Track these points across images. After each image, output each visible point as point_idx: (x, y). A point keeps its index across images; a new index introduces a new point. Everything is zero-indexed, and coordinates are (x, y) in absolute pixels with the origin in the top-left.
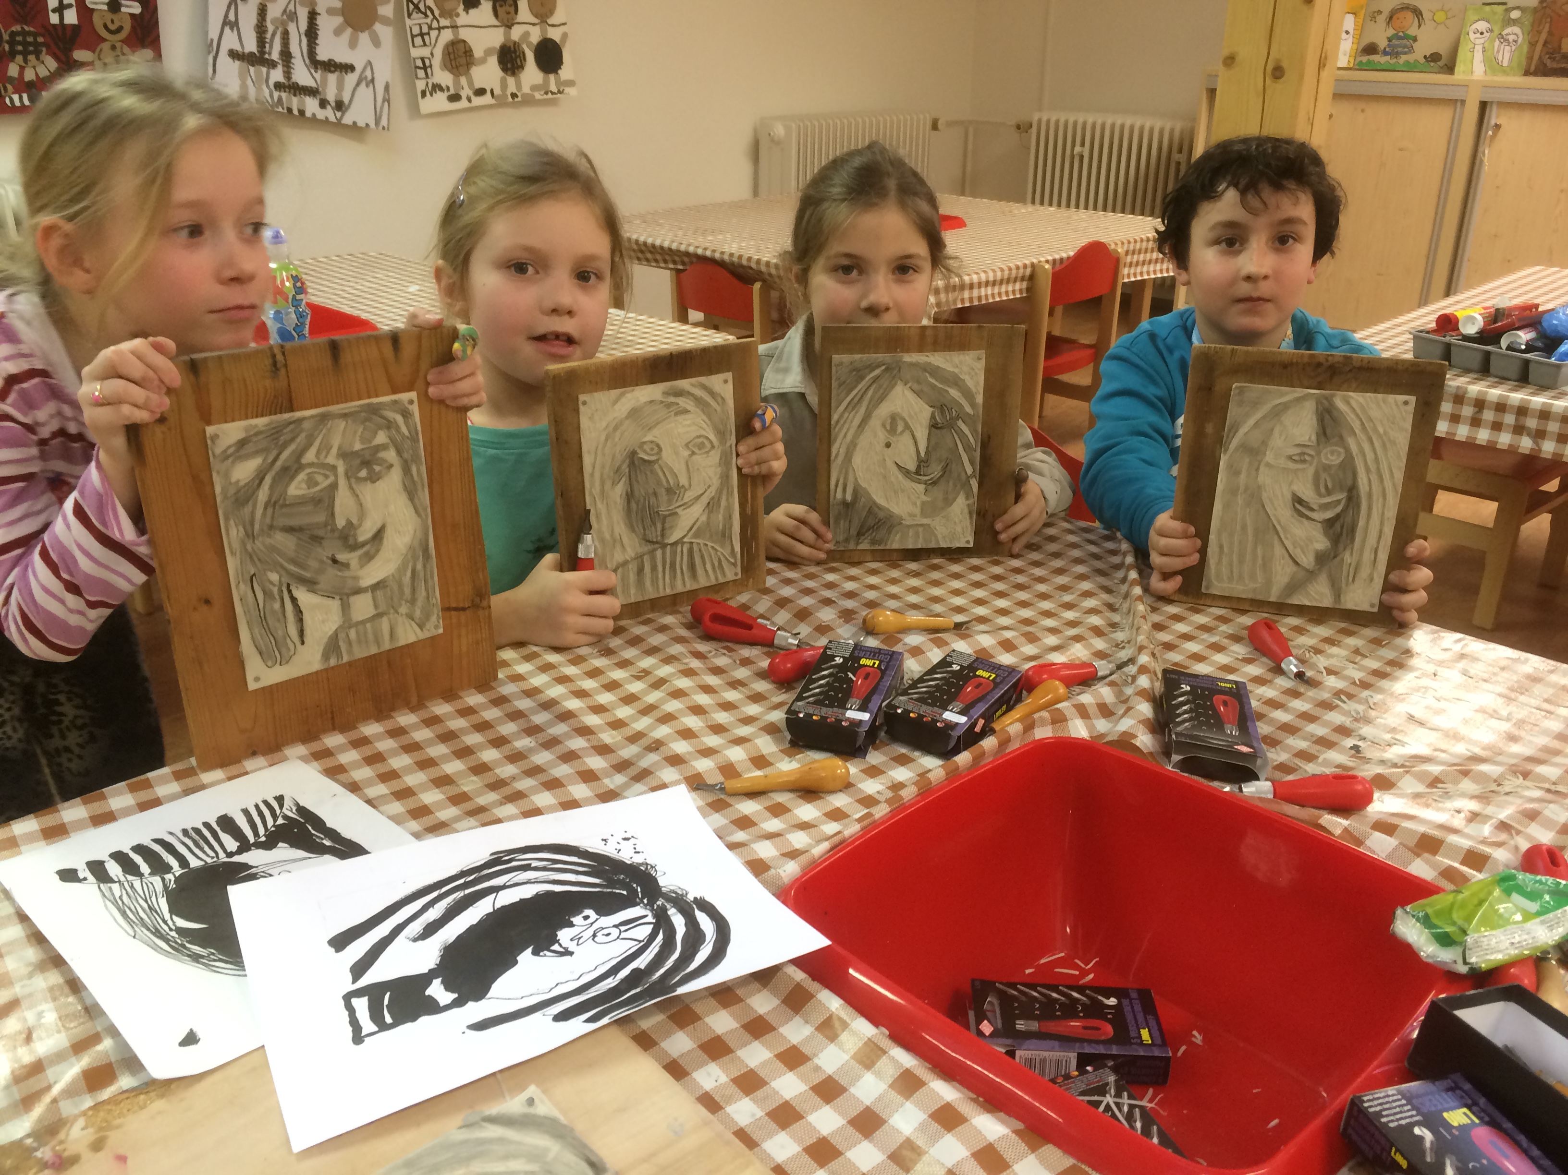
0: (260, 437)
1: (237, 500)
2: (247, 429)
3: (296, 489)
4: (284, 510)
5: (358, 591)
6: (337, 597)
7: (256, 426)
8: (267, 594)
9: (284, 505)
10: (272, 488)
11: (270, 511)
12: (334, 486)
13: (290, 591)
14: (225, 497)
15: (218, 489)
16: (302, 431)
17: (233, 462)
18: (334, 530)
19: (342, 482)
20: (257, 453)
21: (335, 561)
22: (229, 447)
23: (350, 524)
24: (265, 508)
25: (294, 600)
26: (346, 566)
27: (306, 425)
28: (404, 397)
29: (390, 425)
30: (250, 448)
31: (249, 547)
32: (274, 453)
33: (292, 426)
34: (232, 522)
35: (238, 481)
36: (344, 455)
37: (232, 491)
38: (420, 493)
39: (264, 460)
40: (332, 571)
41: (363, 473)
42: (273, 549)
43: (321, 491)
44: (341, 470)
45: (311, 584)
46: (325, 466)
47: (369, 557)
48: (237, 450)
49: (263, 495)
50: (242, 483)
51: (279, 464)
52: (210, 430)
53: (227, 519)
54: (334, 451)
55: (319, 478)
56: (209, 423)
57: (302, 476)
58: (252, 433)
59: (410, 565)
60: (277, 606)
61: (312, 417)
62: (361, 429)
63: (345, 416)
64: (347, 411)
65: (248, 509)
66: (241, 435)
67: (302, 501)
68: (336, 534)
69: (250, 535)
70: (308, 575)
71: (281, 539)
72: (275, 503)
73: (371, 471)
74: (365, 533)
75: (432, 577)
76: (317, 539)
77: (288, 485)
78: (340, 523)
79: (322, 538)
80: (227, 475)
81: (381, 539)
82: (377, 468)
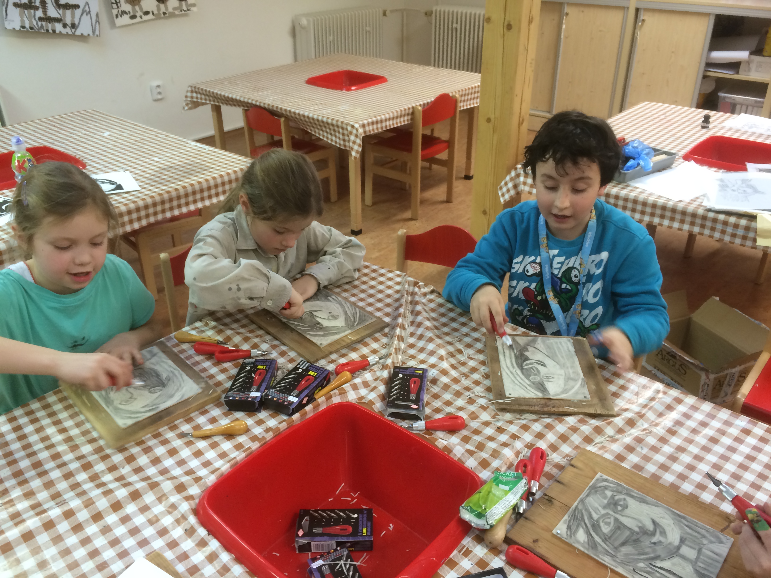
0: (572, 521)
1: (592, 548)
2: (565, 522)
3: (606, 529)
4: (612, 539)
5: (678, 548)
6: (674, 555)
7: (566, 520)
8: (648, 573)
9: (610, 538)
10: (597, 535)
11: (607, 543)
12: (616, 520)
13: (654, 566)
14: (588, 550)
15: (582, 549)
16: (581, 510)
17: (574, 535)
18: (638, 533)
19: (617, 516)
20: (577, 527)
21: (654, 543)
22: (567, 532)
23: (640, 527)
24: (605, 543)
25: (661, 568)
26: (660, 542)
27: (580, 507)
28: (598, 476)
29: (606, 488)
30: (573, 528)
31: (618, 561)
32: (583, 524)
33: (577, 512)
34: (601, 556)
35: (584, 541)
36: (605, 507)
37: (587, 546)
38: (647, 499)
39: (583, 528)
40: (658, 548)
41: (619, 508)
42: (626, 555)
43: (614, 524)
44: (611, 513)
45: (657, 558)
46: (604, 515)
47: (663, 533)
48: (571, 532)
49: (597, 539)
50: (586, 540)
51: (589, 525)
52: (554, 532)
53: (598, 556)
54: (600, 508)
55: (608, 520)
56: (552, 531)
57: (602, 524)
58: (568, 523)
59: (682, 525)
60: (658, 575)
61: (578, 504)
62: (599, 496)
63: (588, 496)
64: (586, 494)
65: (599, 548)
66: (565, 526)
67: (614, 532)
68: (641, 534)
69: (613, 556)
70: (652, 555)
71: (624, 550)
72: (606, 539)
73: (621, 505)
74: (650, 527)
75: (697, 523)
76: (636, 541)
77: (601, 530)
78: (637, 529)
79: (638, 539)
80: (578, 542)
81: (658, 524)
82: (622, 503)
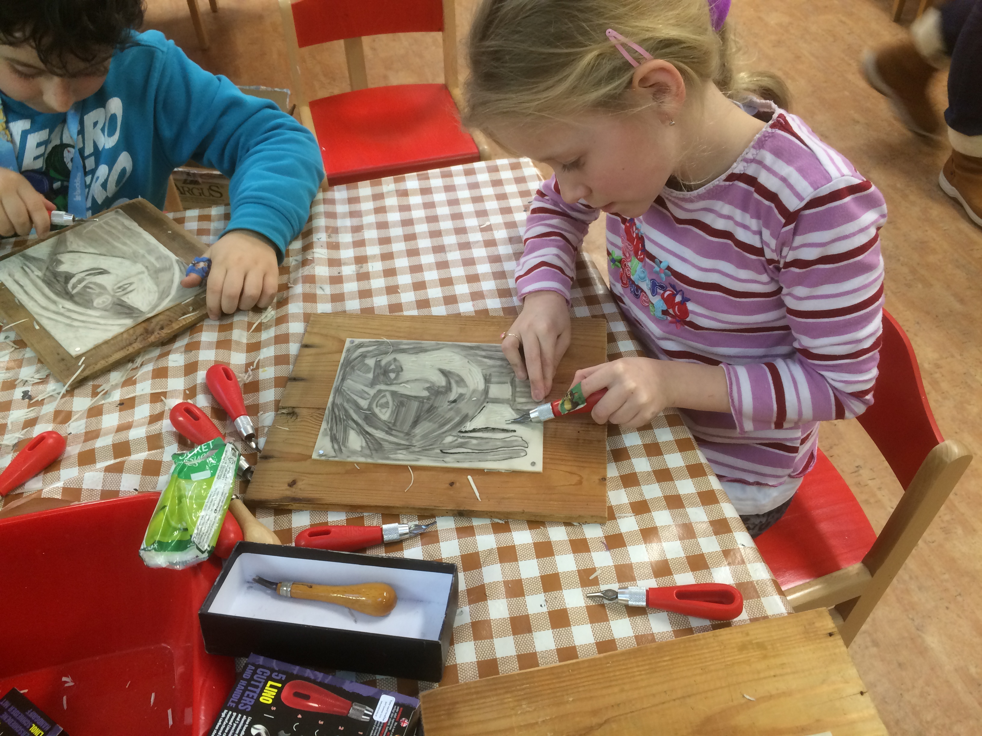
0: (334, 427)
1: (376, 450)
2: (325, 435)
3: (385, 415)
4: (398, 424)
5: (486, 391)
6: (485, 404)
7: (325, 429)
8: (461, 446)
9: (394, 424)
10: (376, 428)
11: (394, 432)
12: (394, 394)
13: (466, 432)
14: (371, 456)
15: (362, 460)
16: (342, 405)
17: (345, 447)
18: (428, 398)
19: (393, 388)
20: (345, 431)
21: (454, 401)
22: (333, 447)
23: (428, 389)
24: (391, 435)
25: (474, 431)
26: (461, 396)
27: (339, 401)
28: (347, 345)
29: (364, 356)
30: (340, 436)
31: (417, 450)
32: (351, 423)
33: (336, 410)
34: (392, 456)
35: (362, 447)
36: (372, 384)
37: (367, 452)
38: (423, 346)
39: (353, 429)
40: (461, 405)
41: (392, 375)
42: (425, 436)
43: (394, 401)
44: (383, 387)
45: (466, 418)
46: (375, 396)
47: (461, 381)
48: (338, 443)
49: (379, 434)
50: (364, 444)
51: (360, 421)
52: (314, 456)
53: (388, 458)
54: (366, 389)
55: (383, 400)
56: (311, 457)
57: (377, 410)
58: (329, 433)
59: (479, 358)
60: (474, 442)
61: (334, 397)
62: (359, 372)
63: (343, 379)
64: (340, 378)
65: (386, 445)
66: (328, 439)
67: (396, 413)
68: (433, 398)
69: (407, 448)
70: (457, 419)
71: (419, 431)
72: (389, 428)
74: (442, 381)
75: (496, 347)
76: (431, 410)
79: (432, 406)
80: (354, 452)
81: (450, 372)
